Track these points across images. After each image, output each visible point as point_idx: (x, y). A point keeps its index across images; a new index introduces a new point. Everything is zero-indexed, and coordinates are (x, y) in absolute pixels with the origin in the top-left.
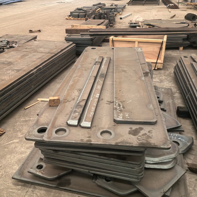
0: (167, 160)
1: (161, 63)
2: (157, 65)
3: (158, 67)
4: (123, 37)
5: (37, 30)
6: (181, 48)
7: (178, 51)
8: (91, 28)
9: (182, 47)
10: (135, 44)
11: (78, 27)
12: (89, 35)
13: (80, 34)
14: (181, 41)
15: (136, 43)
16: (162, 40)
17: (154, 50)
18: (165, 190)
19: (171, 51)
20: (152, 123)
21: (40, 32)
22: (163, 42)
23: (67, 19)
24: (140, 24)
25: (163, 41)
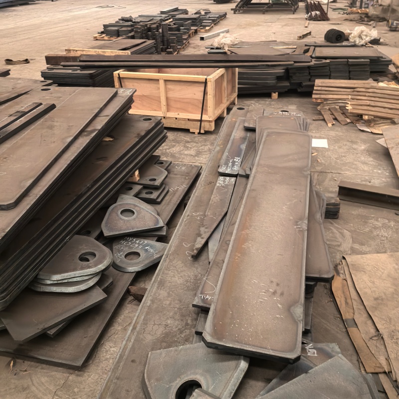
1: (210, 121)
3: (204, 128)
5: (22, 60)
6: (275, 95)
7: (270, 100)
9: (277, 93)
10: (159, 84)
12: (79, 68)
14: (272, 82)
16: (205, 77)
18: (47, 326)
20: (3, 207)
21: (28, 63)
22: (207, 80)
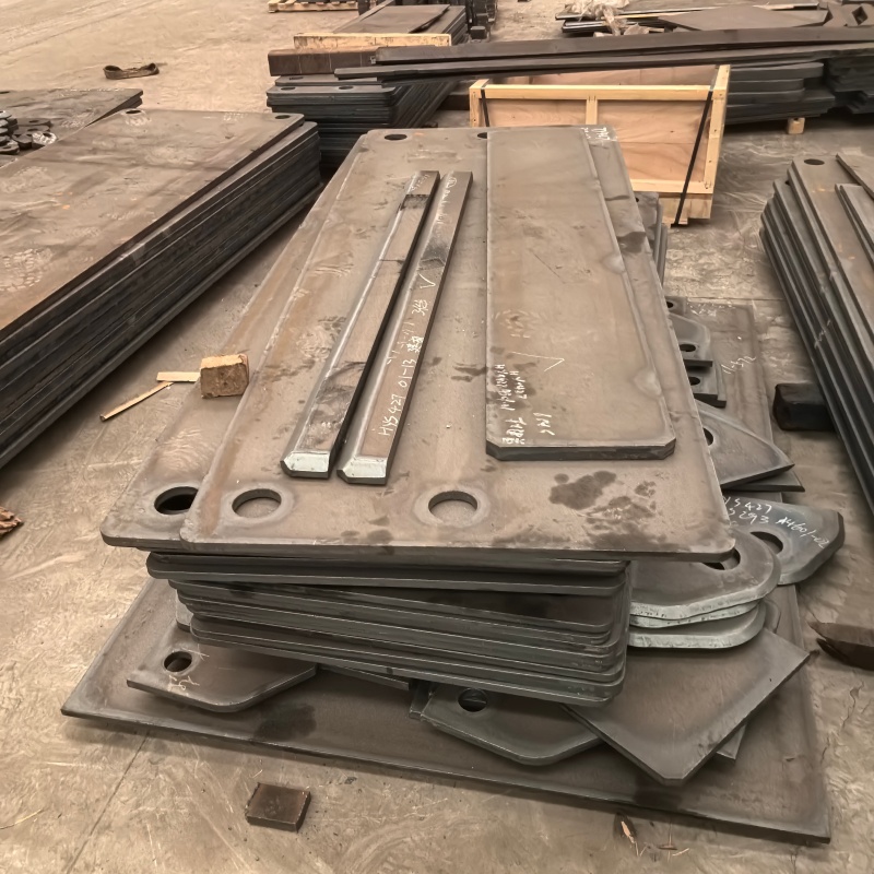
0: (725, 612)
1: (705, 196)
2: (687, 203)
3: (689, 211)
4: (531, 82)
5: (139, 66)
6: (797, 125)
7: (784, 136)
8: (384, 44)
9: (803, 120)
10: (585, 111)
11: (325, 42)
12: (375, 79)
13: (336, 76)
14: (794, 93)
15: (592, 106)
16: (708, 88)
17: (674, 137)
18: (717, 739)
19: (751, 137)
20: (655, 452)
21: (157, 73)
22: (713, 95)
23: (277, 11)
24: (610, 19)
25: (710, 94)
